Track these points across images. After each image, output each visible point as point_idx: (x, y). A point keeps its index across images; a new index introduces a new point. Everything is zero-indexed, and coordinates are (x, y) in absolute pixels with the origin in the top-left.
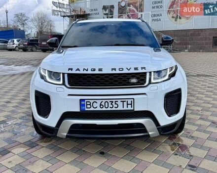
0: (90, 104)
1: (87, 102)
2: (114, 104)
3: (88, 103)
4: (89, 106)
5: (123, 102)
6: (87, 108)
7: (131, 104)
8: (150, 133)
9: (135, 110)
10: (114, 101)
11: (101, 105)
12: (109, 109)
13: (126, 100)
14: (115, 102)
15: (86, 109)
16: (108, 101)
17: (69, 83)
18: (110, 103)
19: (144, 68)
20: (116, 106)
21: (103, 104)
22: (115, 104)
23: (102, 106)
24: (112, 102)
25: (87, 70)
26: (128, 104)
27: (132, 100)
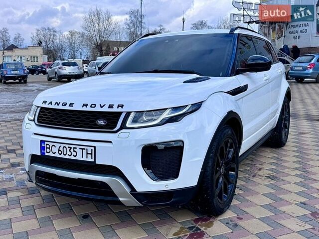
0: (49, 148)
1: (47, 144)
2: (72, 150)
3: (48, 146)
4: (48, 150)
5: (82, 149)
6: (47, 152)
7: (91, 154)
8: (120, 199)
9: (97, 163)
10: (72, 146)
11: (59, 150)
12: (67, 157)
13: (86, 148)
14: (74, 148)
15: (46, 154)
16: (67, 146)
17: (38, 120)
18: (68, 149)
19: (122, 106)
20: (75, 154)
21: (61, 149)
22: (74, 151)
23: (60, 152)
24: (71, 148)
25: (58, 105)
26: (87, 153)
27: (93, 148)
